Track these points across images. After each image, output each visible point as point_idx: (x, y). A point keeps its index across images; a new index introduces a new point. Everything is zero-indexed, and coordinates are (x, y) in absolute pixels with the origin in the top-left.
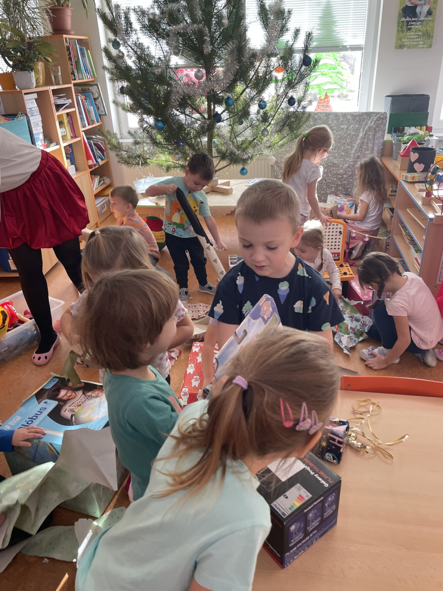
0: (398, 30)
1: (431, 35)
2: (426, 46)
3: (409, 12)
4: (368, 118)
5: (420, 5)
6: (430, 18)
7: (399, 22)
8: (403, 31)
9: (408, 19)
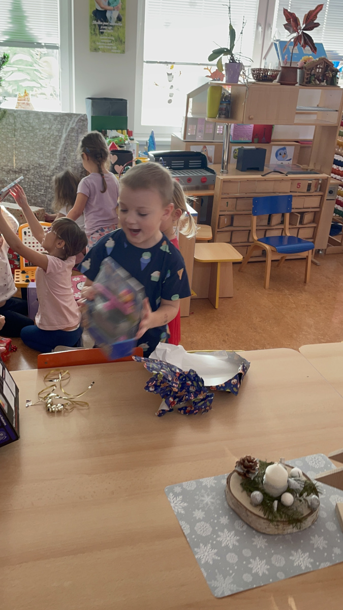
0: (91, 33)
1: (123, 41)
2: (119, 51)
3: (100, 15)
4: (70, 119)
5: (110, 10)
6: (120, 24)
7: (91, 25)
8: (96, 35)
9: (99, 23)
